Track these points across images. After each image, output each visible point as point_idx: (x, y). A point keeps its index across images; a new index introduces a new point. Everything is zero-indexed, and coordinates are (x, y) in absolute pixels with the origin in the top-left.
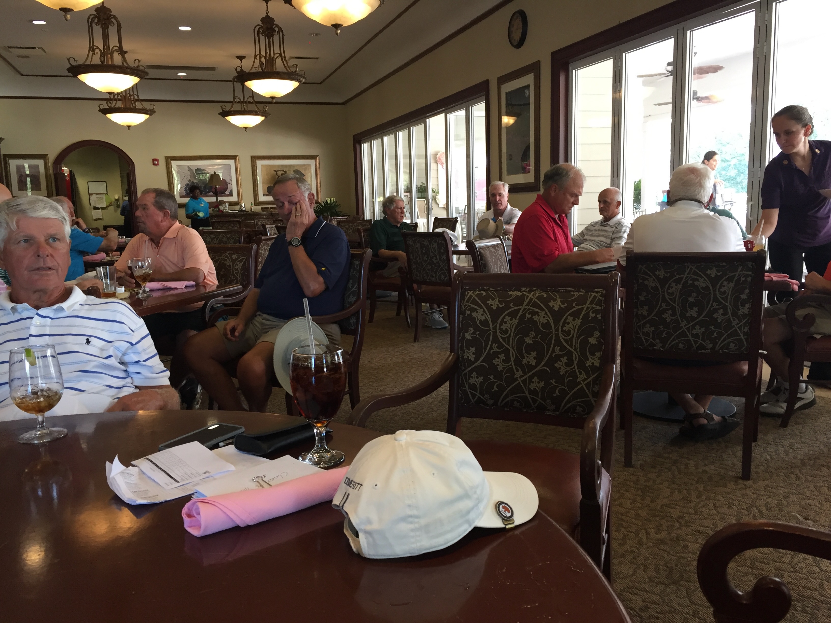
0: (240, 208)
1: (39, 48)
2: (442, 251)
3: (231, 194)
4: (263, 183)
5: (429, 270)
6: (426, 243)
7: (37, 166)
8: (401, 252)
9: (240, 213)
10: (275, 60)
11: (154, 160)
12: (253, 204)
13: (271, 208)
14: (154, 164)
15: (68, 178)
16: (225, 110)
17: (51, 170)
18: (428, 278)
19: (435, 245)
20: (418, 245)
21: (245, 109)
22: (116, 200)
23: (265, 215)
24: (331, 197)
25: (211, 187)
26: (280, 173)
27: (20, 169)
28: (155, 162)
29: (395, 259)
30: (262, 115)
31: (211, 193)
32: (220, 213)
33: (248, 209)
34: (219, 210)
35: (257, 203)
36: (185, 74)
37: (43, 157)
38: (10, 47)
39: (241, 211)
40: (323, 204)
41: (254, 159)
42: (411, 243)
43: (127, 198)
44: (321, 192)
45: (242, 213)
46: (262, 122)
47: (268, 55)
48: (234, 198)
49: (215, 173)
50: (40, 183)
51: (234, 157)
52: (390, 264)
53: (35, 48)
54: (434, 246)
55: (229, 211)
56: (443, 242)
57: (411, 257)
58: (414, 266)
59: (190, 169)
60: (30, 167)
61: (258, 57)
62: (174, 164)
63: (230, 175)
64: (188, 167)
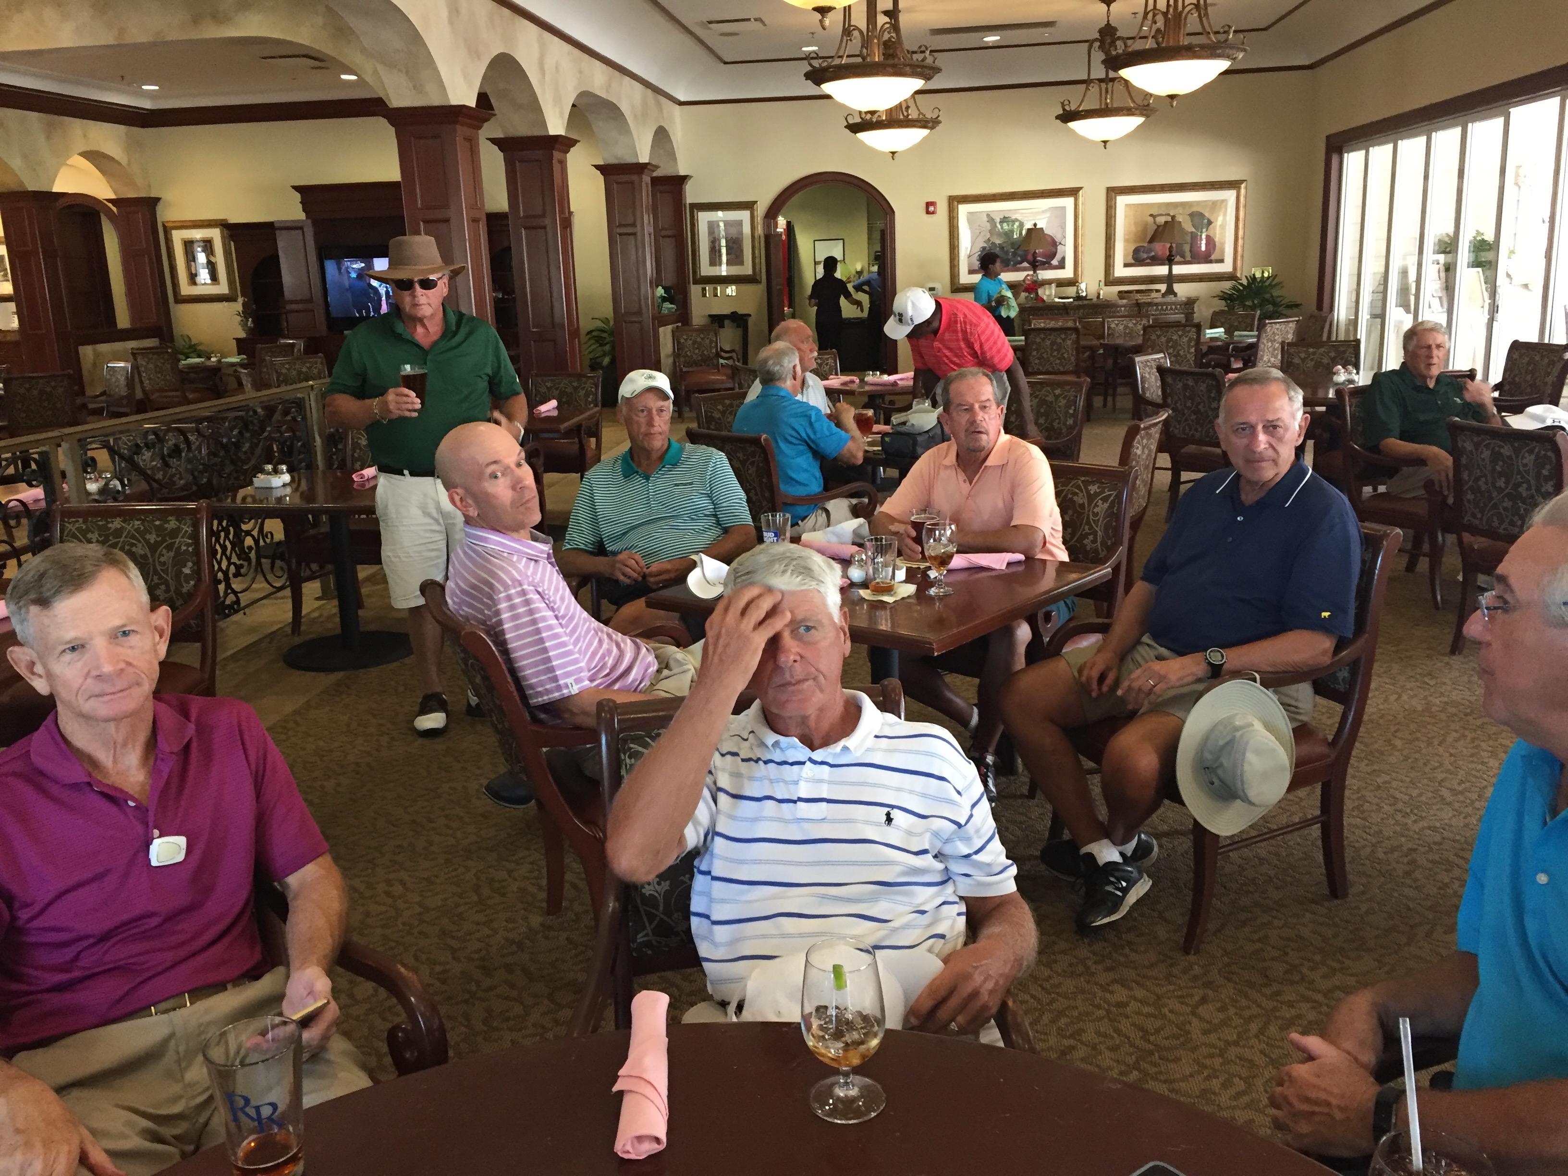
0: (1077, 292)
1: (756, 20)
2: (1545, 472)
3: (1062, 266)
4: (1126, 241)
5: (1505, 509)
6: (1506, 451)
7: (740, 223)
8: (1435, 449)
9: (1076, 303)
10: (1186, 18)
11: (928, 204)
12: (1102, 284)
13: (1138, 291)
14: (928, 212)
15: (784, 237)
16: (1067, 108)
17: (760, 230)
18: (1503, 526)
19: (1530, 459)
20: (1486, 454)
21: (1107, 104)
22: (857, 272)
23: (1124, 306)
24: (1263, 266)
25: (1026, 252)
26: (1161, 220)
27: (712, 227)
28: (930, 207)
29: (1420, 461)
30: (1142, 115)
31: (1025, 264)
32: (1040, 305)
33: (1092, 295)
34: (1038, 298)
35: (1110, 280)
36: (998, 38)
37: (749, 206)
38: (710, 22)
39: (1079, 298)
40: (1245, 282)
41: (1113, 192)
42: (1469, 446)
43: (875, 269)
44: (1242, 256)
45: (1080, 303)
46: (1140, 127)
47: (1171, 10)
48: (1067, 273)
49: (1035, 225)
50: (742, 251)
51: (1073, 192)
52: (1406, 470)
53: (749, 20)
54: (1525, 461)
55: (1057, 300)
56: (1550, 454)
57: (1465, 475)
58: (1470, 496)
59: (991, 220)
60: (727, 223)
61: (1150, 16)
62: (963, 210)
63: (1063, 227)
64: (988, 215)
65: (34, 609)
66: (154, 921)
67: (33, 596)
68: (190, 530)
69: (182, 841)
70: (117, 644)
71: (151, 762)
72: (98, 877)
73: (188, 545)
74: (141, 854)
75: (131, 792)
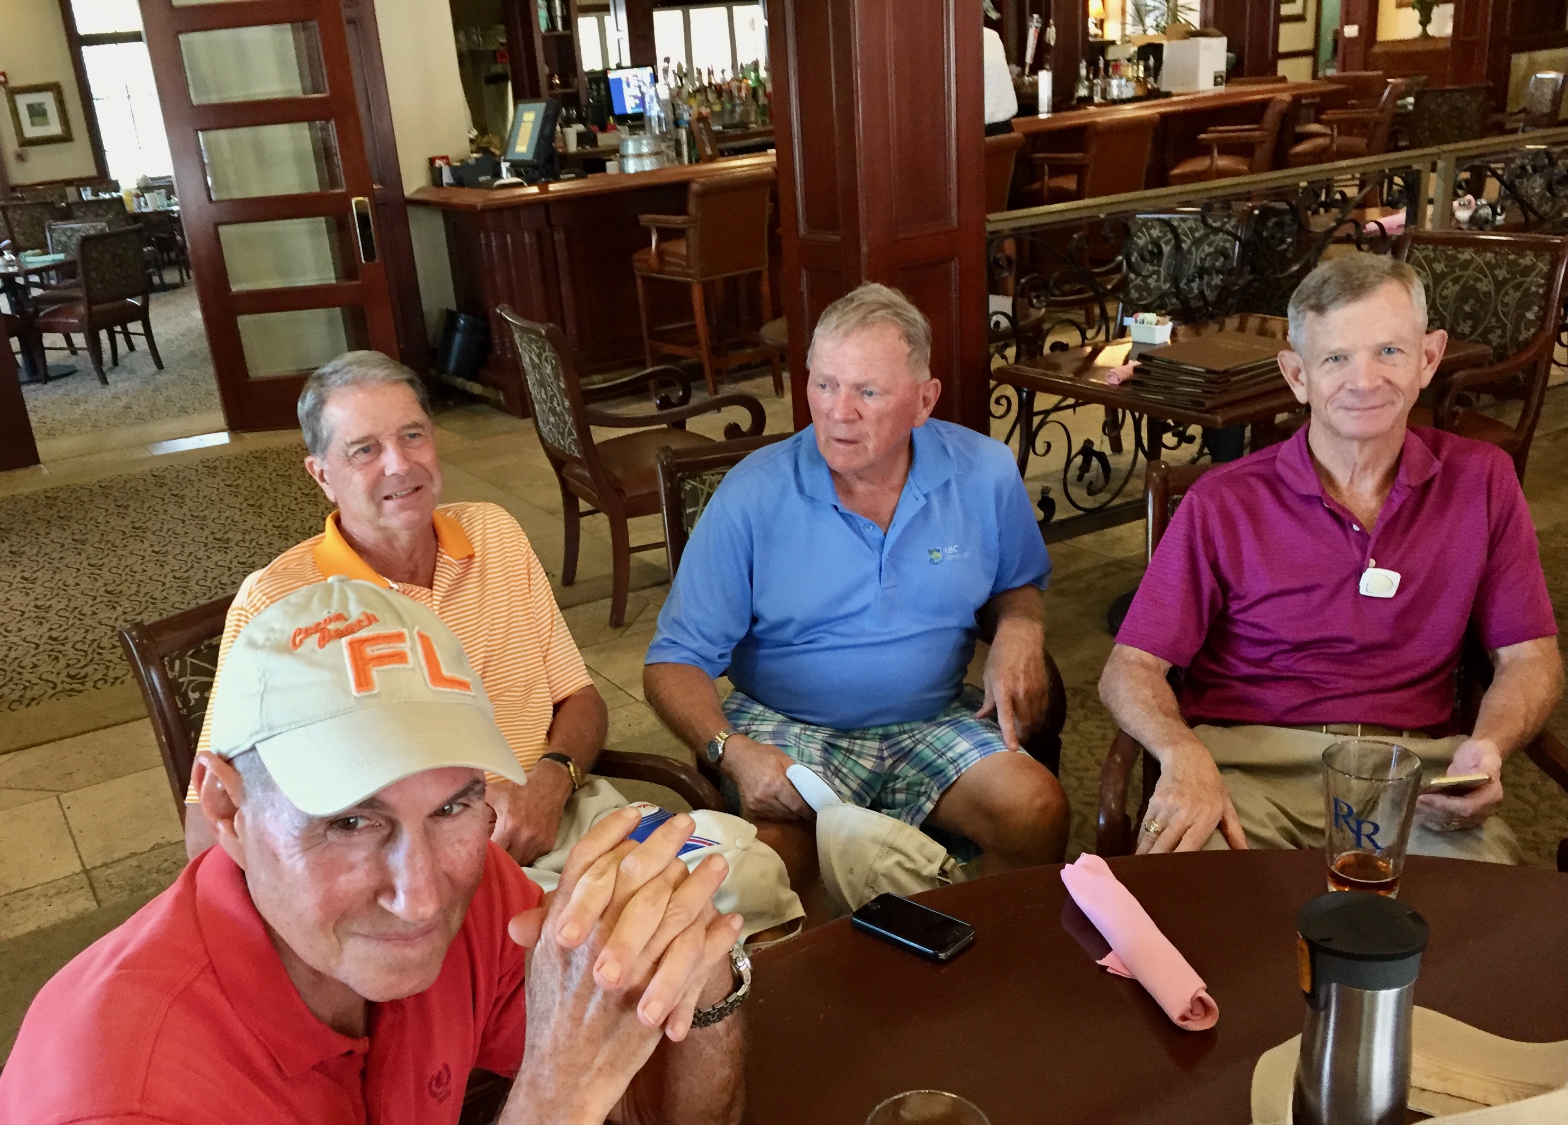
65: (1311, 315)
66: (1350, 648)
67: (1312, 301)
68: (1545, 269)
69: (1396, 577)
70: (1380, 361)
71: (1387, 492)
72: (1307, 590)
73: (1540, 286)
74: (1353, 579)
75: (1359, 517)
